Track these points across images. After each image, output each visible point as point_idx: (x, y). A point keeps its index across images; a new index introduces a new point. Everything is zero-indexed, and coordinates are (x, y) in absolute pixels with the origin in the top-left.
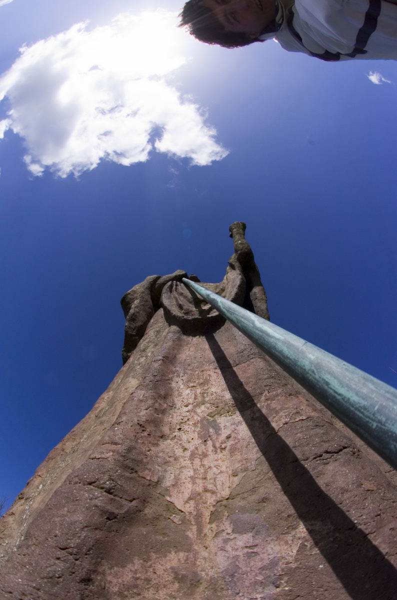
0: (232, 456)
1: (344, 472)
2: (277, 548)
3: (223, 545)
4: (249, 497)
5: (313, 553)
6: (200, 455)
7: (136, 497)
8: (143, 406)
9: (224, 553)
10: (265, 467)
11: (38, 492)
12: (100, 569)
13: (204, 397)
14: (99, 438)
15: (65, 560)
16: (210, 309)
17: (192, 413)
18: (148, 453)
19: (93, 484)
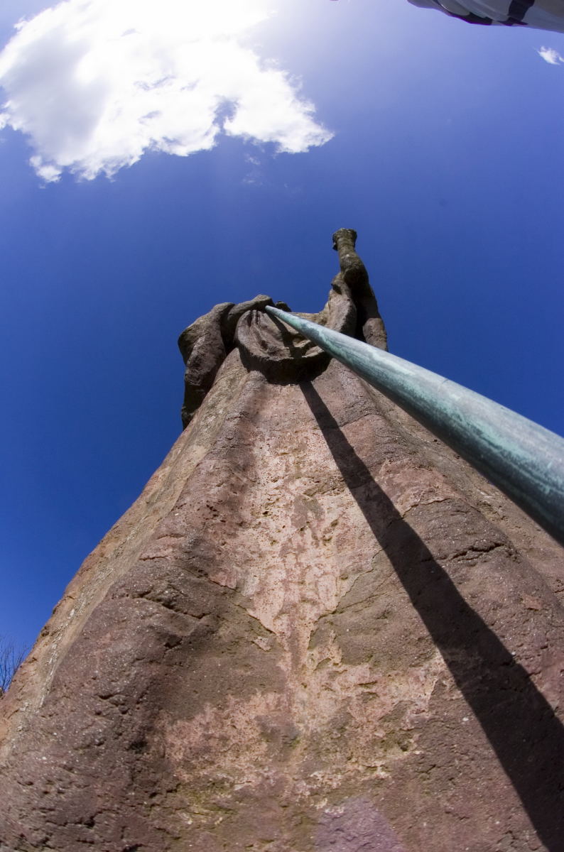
0: (339, 551)
1: (496, 579)
2: (404, 688)
3: (328, 682)
4: (365, 609)
5: (454, 698)
6: (295, 550)
7: (206, 611)
8: (214, 481)
9: (330, 694)
10: (387, 566)
11: (69, 621)
12: (158, 726)
13: (299, 468)
14: (152, 531)
15: (108, 714)
16: (307, 347)
17: (283, 491)
18: (223, 547)
19: (147, 596)
